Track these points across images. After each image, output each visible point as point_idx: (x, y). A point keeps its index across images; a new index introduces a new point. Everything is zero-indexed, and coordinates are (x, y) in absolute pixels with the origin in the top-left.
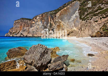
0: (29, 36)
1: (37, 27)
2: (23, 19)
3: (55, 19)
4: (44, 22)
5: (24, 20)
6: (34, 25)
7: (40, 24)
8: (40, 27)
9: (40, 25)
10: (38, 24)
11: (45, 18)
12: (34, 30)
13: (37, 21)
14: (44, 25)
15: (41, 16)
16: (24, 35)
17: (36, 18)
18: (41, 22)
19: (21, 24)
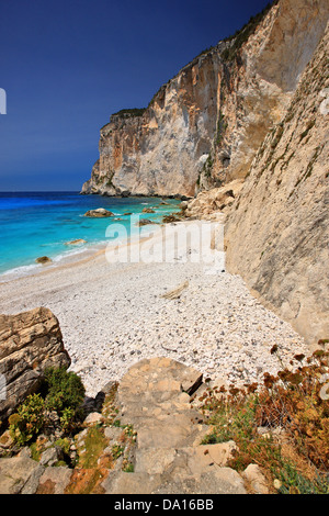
0: (139, 192)
1: (169, 149)
2: (122, 117)
4: (197, 117)
5: (127, 117)
6: (153, 139)
7: (180, 130)
8: (180, 145)
9: (181, 136)
10: (169, 132)
11: (201, 92)
12: (157, 166)
13: (168, 112)
14: (195, 137)
15: (182, 81)
16: (118, 190)
17: (162, 101)
18: (185, 119)
19: (117, 141)
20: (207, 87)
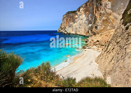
0: (73, 33)
1: (81, 23)
2: (68, 14)
3: (100, 9)
4: (88, 15)
5: (70, 14)
6: (77, 20)
7: (84, 18)
8: (84, 22)
10: (81, 18)
11: (90, 9)
12: (77, 27)
13: (81, 13)
14: (88, 20)
15: (85, 6)
17: (79, 11)
18: (85, 15)
19: (67, 20)
20: (91, 7)
